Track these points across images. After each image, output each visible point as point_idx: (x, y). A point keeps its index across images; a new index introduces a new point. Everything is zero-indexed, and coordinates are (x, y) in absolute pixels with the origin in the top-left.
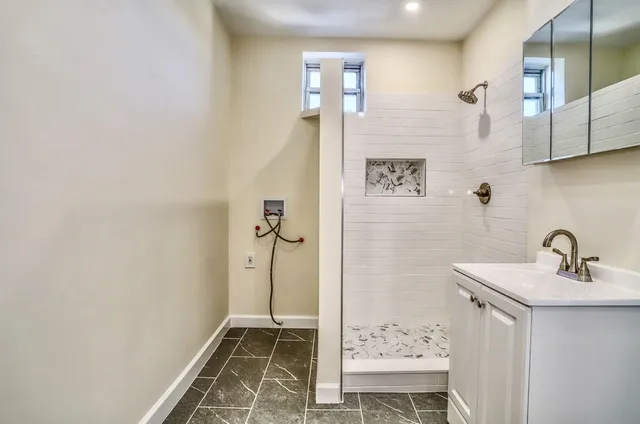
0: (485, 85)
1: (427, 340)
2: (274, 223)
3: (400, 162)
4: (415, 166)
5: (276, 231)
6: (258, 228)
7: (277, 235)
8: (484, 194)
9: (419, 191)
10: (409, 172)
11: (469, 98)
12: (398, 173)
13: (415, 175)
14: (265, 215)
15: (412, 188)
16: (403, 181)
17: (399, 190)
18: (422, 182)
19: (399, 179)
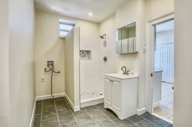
0: (105, 35)
1: (93, 94)
2: (51, 68)
3: (85, 51)
4: (88, 52)
5: (52, 70)
6: (45, 69)
7: (53, 71)
8: (105, 59)
9: (89, 58)
10: (87, 54)
11: (102, 37)
12: (84, 54)
13: (88, 54)
14: (48, 65)
15: (88, 58)
16: (85, 56)
17: (85, 58)
18: (90, 56)
19: (84, 55)
